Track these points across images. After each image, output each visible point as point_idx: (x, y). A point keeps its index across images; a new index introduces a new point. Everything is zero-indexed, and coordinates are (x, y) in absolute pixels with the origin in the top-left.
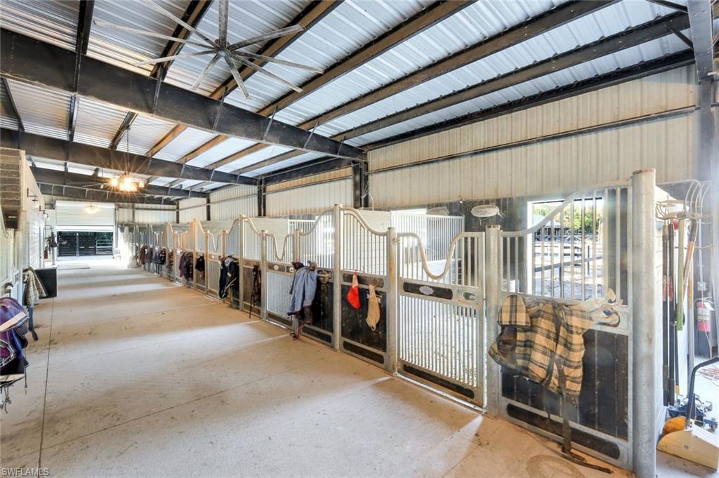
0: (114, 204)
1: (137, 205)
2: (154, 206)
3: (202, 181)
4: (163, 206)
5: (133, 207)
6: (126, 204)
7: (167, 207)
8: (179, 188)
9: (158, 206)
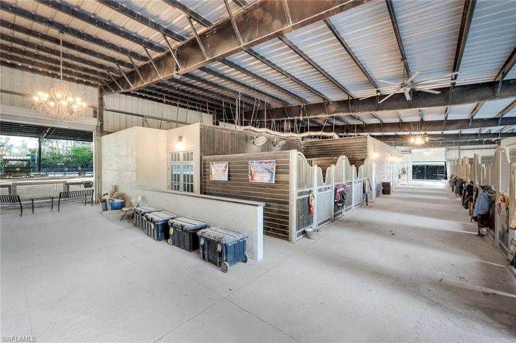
0: (444, 148)
1: (462, 147)
2: (476, 146)
3: (504, 126)
4: (484, 146)
5: (459, 149)
6: (454, 147)
7: (488, 146)
8: (489, 132)
9: (480, 146)
